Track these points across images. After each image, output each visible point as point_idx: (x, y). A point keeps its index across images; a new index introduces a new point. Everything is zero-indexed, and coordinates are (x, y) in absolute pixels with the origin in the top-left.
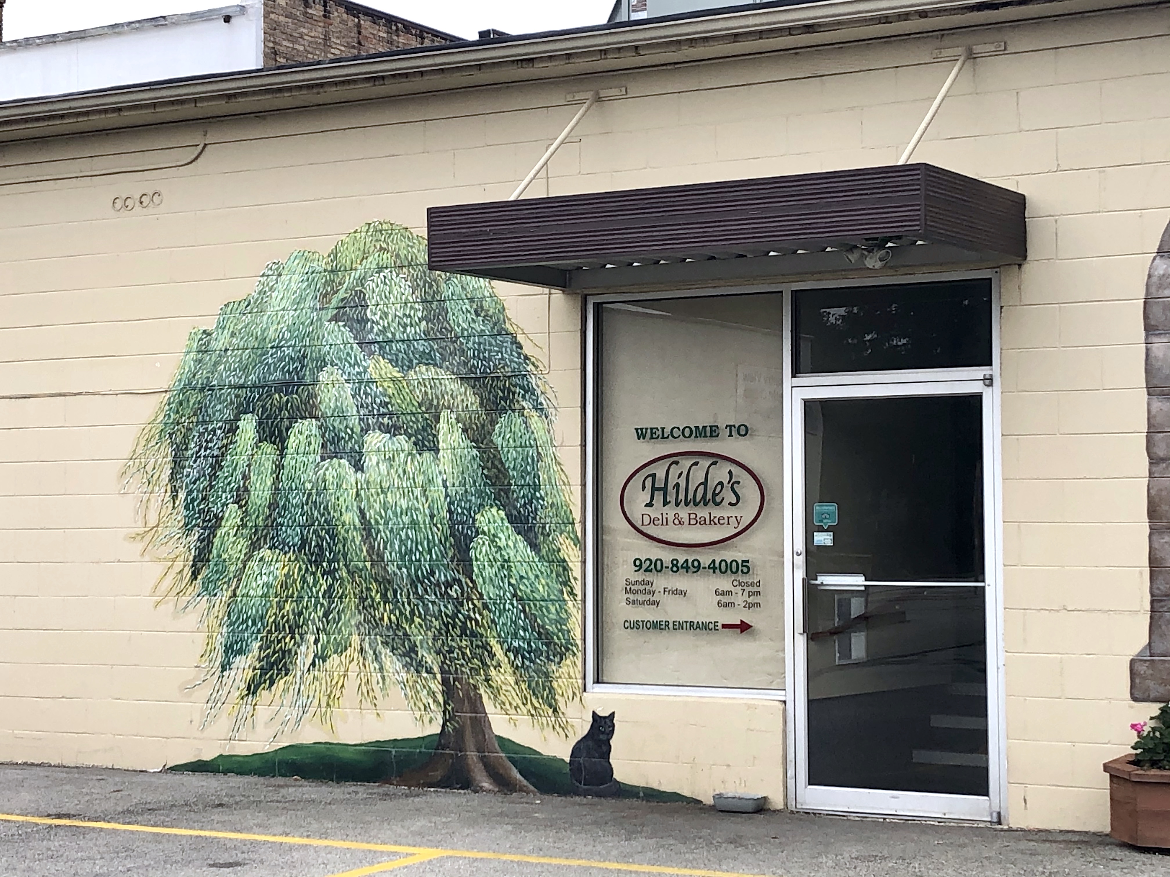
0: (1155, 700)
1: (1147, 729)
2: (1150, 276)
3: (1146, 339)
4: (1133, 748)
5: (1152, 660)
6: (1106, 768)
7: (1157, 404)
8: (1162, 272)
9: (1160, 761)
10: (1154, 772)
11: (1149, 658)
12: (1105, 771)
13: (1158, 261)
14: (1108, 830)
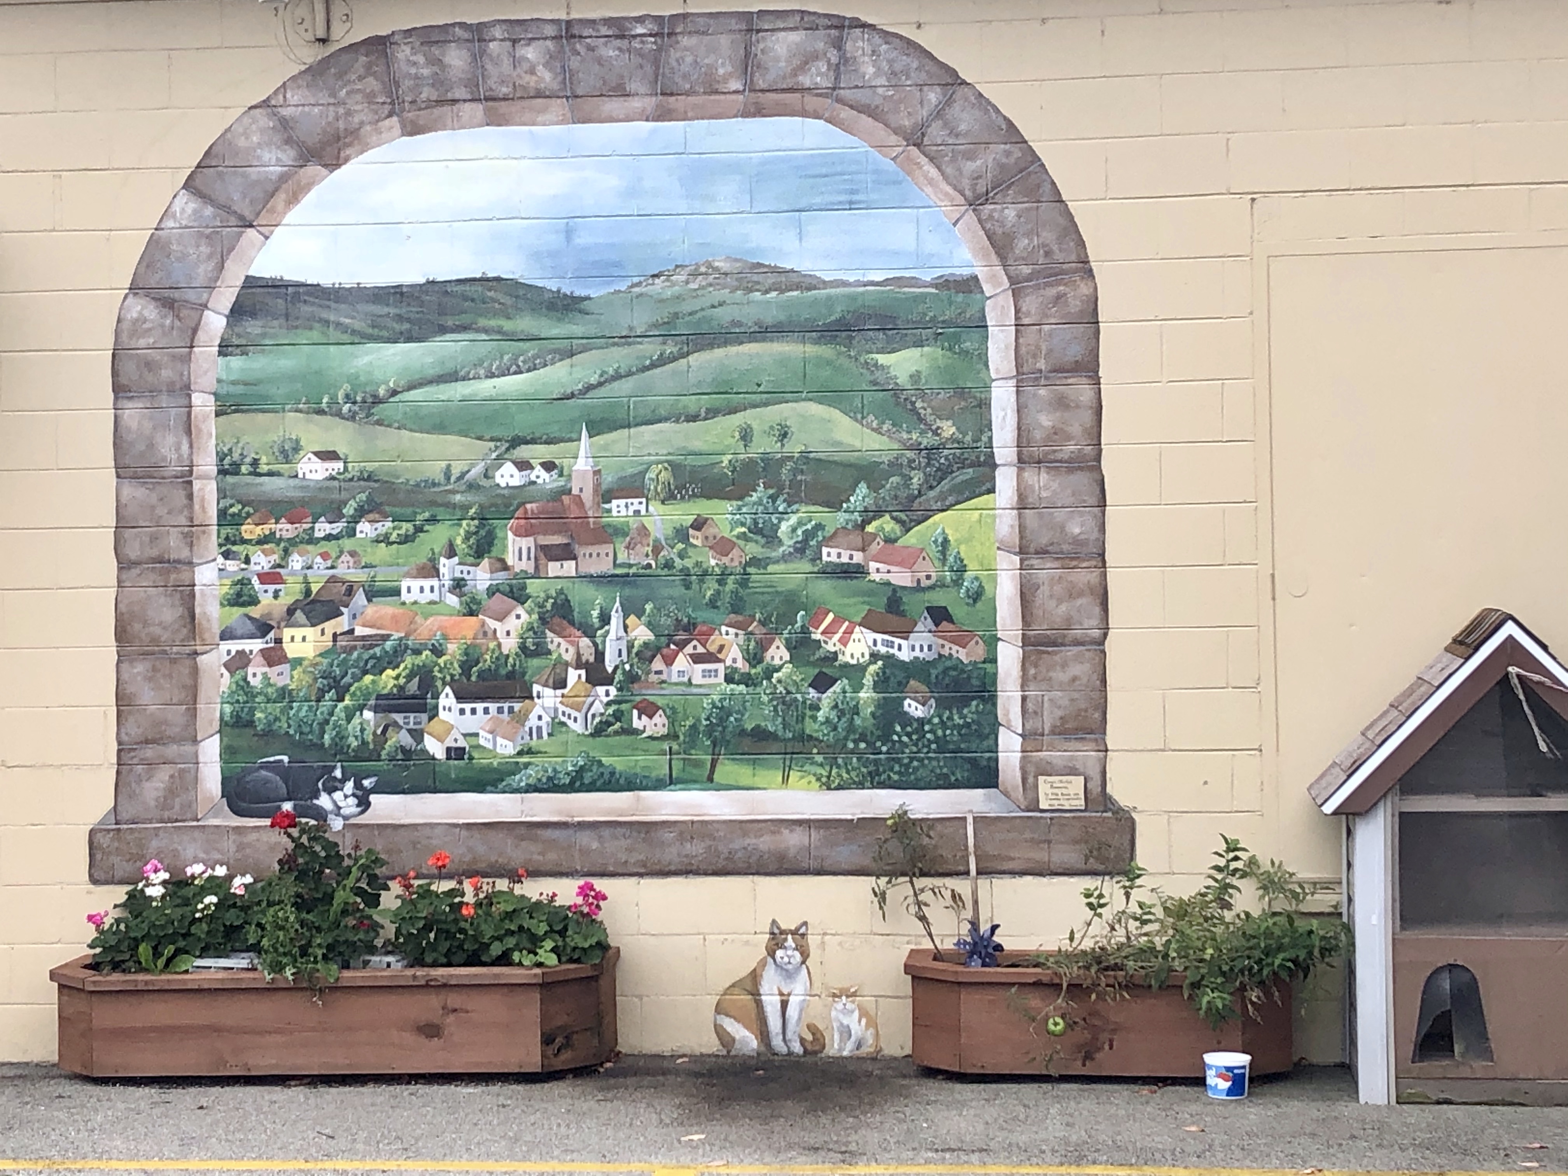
0: (121, 882)
1: (108, 922)
2: (119, 321)
3: (115, 404)
4: (91, 946)
5: (119, 830)
6: (53, 975)
7: (130, 491)
8: (135, 315)
9: (123, 961)
10: (116, 977)
11: (114, 827)
12: (51, 979)
13: (131, 299)
14: (55, 1058)
